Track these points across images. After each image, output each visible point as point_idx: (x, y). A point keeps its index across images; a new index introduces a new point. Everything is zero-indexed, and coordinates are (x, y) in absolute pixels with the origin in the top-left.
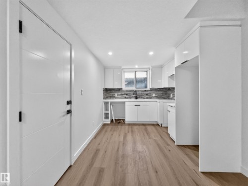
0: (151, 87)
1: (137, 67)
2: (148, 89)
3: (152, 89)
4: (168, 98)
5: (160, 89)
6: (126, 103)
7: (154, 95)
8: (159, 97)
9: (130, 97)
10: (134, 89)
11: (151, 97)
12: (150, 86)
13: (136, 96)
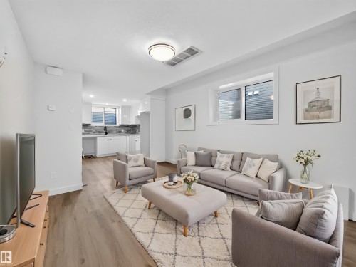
0: (120, 124)
1: (107, 104)
2: (118, 124)
3: (121, 126)
4: (135, 133)
5: (128, 126)
6: (98, 138)
7: (123, 130)
8: (127, 132)
9: (100, 133)
10: (103, 124)
11: (120, 132)
12: (119, 122)
13: (106, 131)
